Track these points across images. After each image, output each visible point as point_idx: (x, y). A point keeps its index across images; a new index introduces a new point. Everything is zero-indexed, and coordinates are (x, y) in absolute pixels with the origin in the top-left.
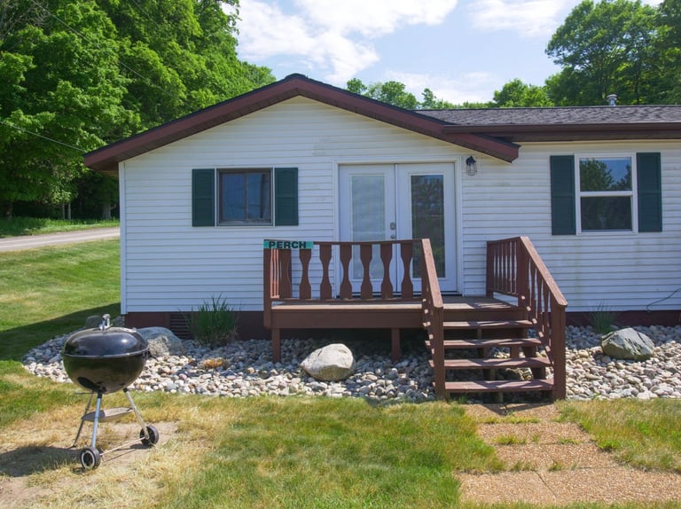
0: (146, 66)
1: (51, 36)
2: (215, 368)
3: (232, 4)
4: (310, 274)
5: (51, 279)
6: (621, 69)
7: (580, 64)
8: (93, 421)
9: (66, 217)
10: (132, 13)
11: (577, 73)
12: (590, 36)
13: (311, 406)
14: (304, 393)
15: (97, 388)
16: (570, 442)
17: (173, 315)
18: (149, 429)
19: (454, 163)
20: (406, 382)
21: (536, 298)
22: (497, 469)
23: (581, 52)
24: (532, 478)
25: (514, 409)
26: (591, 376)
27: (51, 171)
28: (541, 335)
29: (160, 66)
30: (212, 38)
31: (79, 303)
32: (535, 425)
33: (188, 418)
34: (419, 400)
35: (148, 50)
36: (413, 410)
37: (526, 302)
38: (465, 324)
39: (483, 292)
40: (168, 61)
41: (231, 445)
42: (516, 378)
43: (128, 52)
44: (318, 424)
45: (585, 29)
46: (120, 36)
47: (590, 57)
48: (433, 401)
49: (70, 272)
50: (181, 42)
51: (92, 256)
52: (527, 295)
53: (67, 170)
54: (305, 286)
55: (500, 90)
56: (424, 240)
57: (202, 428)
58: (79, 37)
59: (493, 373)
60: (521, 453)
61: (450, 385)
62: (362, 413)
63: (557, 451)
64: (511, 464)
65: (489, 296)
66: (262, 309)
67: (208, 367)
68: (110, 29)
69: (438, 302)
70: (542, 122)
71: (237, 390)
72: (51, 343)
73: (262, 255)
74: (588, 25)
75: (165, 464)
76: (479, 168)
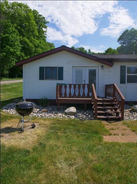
0: (25, 42)
1: (5, 35)
2: (45, 111)
3: (45, 28)
4: (67, 91)
5: (6, 91)
6: (134, 46)
7: (125, 44)
8: (22, 122)
9: (7, 77)
10: (23, 30)
11: (124, 46)
12: (127, 38)
13: (68, 120)
14: (66, 118)
15: (23, 115)
16: (125, 129)
17: (35, 100)
18: (33, 124)
19: (99, 67)
20: (88, 116)
21: (117, 98)
22: (110, 135)
23: (125, 41)
24: (118, 137)
25: (113, 122)
26: (129, 115)
27: (4, 67)
28: (118, 106)
29: (29, 43)
30: (41, 36)
31: (12, 96)
32: (117, 126)
33: (41, 122)
34: (91, 120)
35: (26, 39)
36: (90, 122)
37: (115, 99)
38: (101, 103)
39: (104, 96)
40: (31, 42)
41: (52, 128)
42: (112, 115)
43: (22, 39)
44: (70, 124)
45: (126, 36)
46: (20, 35)
47: (127, 43)
48: (94, 120)
49: (9, 89)
50: (34, 37)
51: (14, 86)
52: (115, 97)
53: (8, 66)
54: (65, 94)
55: (106, 50)
56: (92, 84)
57: (44, 124)
58: (11, 36)
59: (108, 114)
60: (115, 132)
61: (98, 117)
62: (79, 122)
63: (123, 131)
64: (113, 134)
65: (106, 97)
66: (56, 99)
67: (43, 111)
68: (17, 34)
69: (96, 98)
70: (119, 58)
71: (51, 116)
72: (7, 105)
73: (56, 87)
74: (127, 35)
75: (38, 132)
76: (104, 68)
